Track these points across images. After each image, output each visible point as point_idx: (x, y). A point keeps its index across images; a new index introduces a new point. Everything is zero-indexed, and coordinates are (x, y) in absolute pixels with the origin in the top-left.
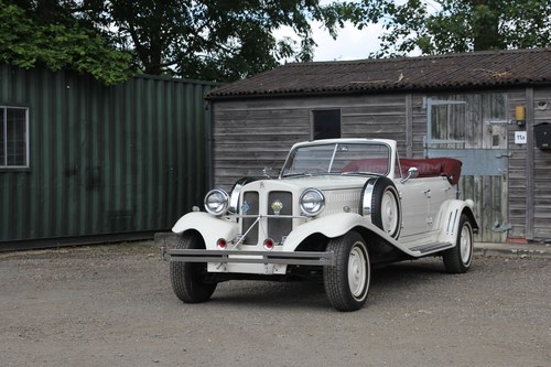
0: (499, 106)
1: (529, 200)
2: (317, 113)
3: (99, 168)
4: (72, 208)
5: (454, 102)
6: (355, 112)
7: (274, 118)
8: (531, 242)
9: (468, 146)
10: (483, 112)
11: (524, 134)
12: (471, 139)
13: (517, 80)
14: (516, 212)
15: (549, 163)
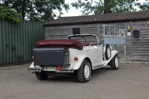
0: (123, 26)
1: (132, 50)
2: (73, 29)
3: (14, 45)
4: (8, 56)
5: (111, 25)
6: (84, 28)
7: (62, 30)
8: (132, 61)
9: (115, 36)
10: (119, 27)
11: (130, 33)
12: (116, 35)
13: (128, 19)
14: (128, 53)
15: (137, 40)
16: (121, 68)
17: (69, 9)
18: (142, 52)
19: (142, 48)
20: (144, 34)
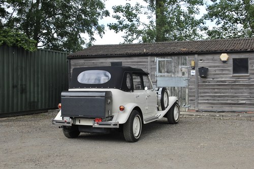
0: (185, 61)
1: (196, 96)
2: (112, 63)
4: (15, 101)
5: (167, 59)
6: (128, 63)
8: (197, 111)
9: (173, 76)
10: (178, 63)
11: (194, 71)
12: (174, 73)
13: (191, 51)
14: (191, 100)
15: (204, 82)
16: (182, 122)
17: (104, 33)
18: (210, 100)
19: (211, 92)
20: (214, 72)
